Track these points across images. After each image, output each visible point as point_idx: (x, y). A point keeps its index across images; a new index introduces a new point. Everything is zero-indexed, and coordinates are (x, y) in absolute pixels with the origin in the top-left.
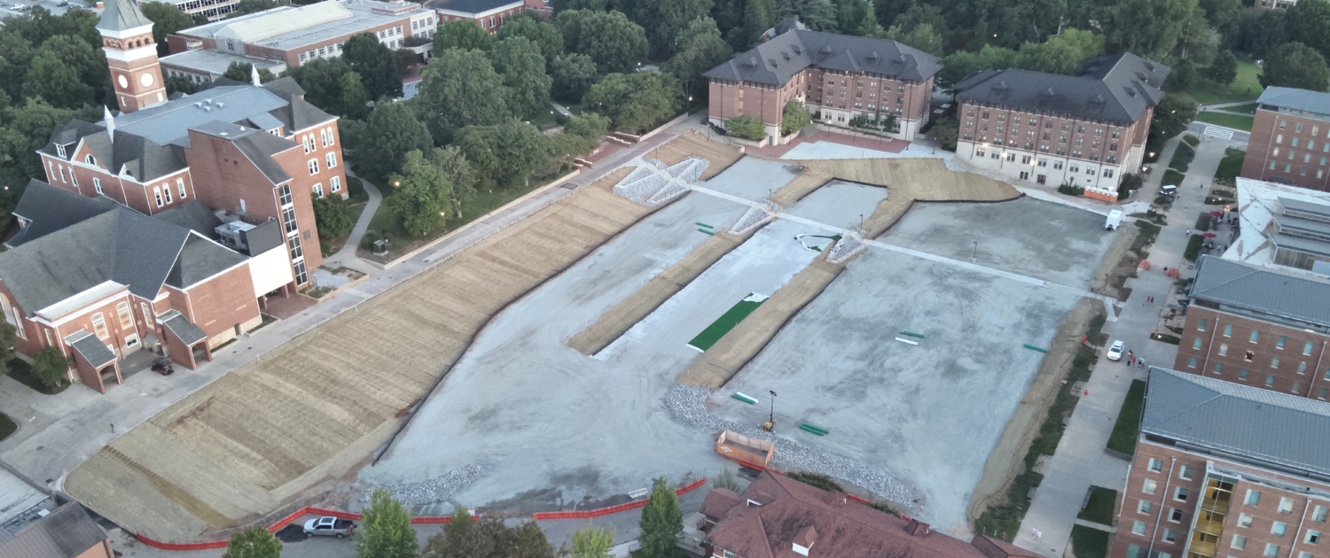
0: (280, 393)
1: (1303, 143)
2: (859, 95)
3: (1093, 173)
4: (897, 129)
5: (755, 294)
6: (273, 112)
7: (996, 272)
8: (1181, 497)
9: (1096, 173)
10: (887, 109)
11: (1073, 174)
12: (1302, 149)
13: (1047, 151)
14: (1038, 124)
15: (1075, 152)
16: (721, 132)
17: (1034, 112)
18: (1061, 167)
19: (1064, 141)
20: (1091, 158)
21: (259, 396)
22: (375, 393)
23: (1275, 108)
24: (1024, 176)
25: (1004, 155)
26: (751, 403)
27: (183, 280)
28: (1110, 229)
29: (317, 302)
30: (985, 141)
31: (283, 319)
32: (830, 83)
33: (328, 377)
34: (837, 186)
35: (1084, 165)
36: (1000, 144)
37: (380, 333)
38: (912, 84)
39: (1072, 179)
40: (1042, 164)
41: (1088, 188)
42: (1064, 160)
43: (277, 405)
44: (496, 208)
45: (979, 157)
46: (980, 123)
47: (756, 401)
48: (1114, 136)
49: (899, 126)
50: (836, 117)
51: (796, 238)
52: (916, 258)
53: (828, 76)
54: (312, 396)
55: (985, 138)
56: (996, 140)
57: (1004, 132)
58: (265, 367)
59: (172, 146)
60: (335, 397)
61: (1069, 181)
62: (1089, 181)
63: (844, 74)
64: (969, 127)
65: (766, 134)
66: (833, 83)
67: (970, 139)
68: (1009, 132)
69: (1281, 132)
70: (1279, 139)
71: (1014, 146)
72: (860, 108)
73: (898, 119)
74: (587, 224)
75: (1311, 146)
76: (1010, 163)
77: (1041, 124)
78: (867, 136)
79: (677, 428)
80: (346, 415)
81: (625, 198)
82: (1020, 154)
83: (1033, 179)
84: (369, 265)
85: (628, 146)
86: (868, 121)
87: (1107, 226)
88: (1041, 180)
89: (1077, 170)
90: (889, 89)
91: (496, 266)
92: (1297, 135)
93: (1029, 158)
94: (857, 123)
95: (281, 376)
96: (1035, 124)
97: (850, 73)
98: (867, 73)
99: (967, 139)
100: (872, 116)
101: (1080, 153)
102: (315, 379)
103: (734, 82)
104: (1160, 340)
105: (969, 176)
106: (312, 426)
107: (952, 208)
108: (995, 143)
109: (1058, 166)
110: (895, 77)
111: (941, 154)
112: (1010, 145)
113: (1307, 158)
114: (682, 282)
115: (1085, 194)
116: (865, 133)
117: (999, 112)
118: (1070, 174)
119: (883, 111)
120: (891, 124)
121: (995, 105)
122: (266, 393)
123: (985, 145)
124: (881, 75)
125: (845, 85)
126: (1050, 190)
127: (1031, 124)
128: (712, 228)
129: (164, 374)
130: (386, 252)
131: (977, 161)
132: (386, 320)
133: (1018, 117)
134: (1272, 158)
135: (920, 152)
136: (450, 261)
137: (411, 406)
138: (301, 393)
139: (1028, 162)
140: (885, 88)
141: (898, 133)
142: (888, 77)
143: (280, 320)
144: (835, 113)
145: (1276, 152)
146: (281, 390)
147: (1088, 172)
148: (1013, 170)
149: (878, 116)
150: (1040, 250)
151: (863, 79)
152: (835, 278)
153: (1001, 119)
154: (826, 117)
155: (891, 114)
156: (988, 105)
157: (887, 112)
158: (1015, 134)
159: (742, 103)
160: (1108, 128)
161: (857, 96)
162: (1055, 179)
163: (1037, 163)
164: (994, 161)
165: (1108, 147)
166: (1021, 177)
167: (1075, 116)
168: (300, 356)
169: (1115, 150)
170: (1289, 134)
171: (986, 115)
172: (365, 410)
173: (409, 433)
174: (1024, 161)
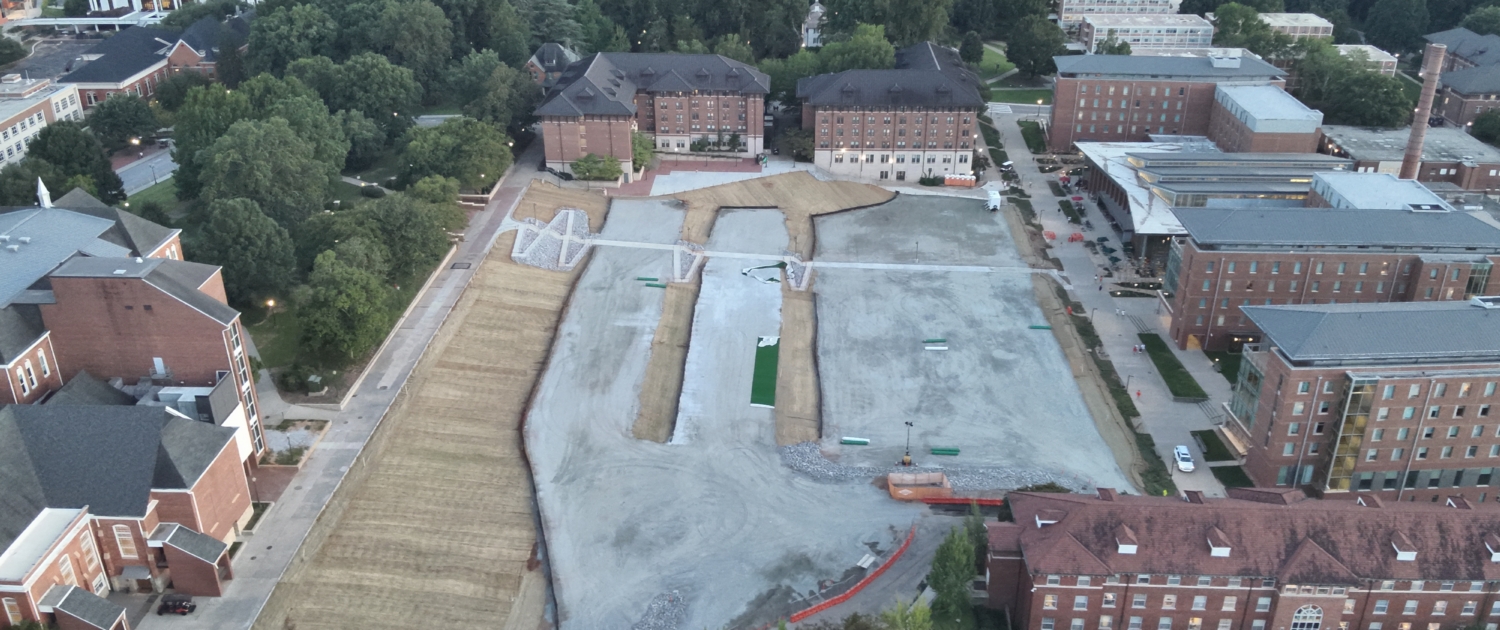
0: (369, 589)
1: (1103, 103)
2: (696, 116)
3: (949, 161)
4: (742, 147)
5: (765, 338)
6: (103, 236)
7: (944, 268)
8: (1324, 410)
9: (952, 161)
10: (728, 127)
11: (931, 165)
12: (1103, 109)
13: (904, 147)
14: (892, 121)
15: (930, 144)
16: (566, 177)
17: (887, 110)
18: (918, 161)
19: (919, 134)
20: (946, 147)
21: (346, 600)
22: (480, 552)
23: (1072, 75)
24: (884, 175)
25: (863, 157)
26: (865, 444)
27: (184, 477)
28: (995, 210)
29: (297, 469)
30: (842, 147)
31: (275, 499)
32: (662, 107)
33: (409, 551)
34: (729, 215)
35: (939, 155)
36: (857, 147)
37: (418, 483)
38: (755, 97)
39: (930, 170)
40: (900, 160)
41: (947, 176)
42: (921, 153)
43: (378, 602)
44: (406, 308)
45: (838, 164)
46: (835, 129)
47: (868, 440)
48: (965, 122)
49: (745, 144)
50: (676, 143)
51: (745, 274)
52: (865, 270)
53: (660, 101)
54: (409, 579)
55: (841, 143)
56: (852, 143)
57: (860, 134)
58: (319, 561)
59: (14, 306)
60: (438, 571)
61: (927, 173)
62: (946, 169)
63: (678, 96)
64: (825, 134)
65: (620, 172)
66: (666, 107)
67: (827, 146)
68: (865, 133)
69: (1083, 97)
70: (1082, 103)
71: (871, 147)
72: (699, 130)
73: (742, 137)
74: (522, 304)
75: (1110, 105)
76: (869, 164)
77: (895, 121)
78: (716, 159)
79: (829, 488)
80: (472, 587)
81: (537, 267)
82: (878, 155)
83: (893, 177)
84: (316, 410)
85: (482, 209)
86: (709, 144)
87: (991, 208)
88: (901, 177)
89: (934, 161)
90: (728, 106)
91: (471, 374)
92: (1097, 97)
93: (888, 156)
94: (698, 147)
95: (350, 567)
96: (889, 122)
97: (684, 94)
98: (702, 92)
99: (824, 147)
100: (713, 138)
101: (935, 144)
102: (395, 558)
103: (575, 118)
104: (1119, 296)
105: (838, 184)
106: (442, 612)
107: (847, 216)
108: (852, 147)
109: (916, 160)
110: (733, 93)
111: (801, 167)
112: (868, 147)
113: (1108, 116)
114: (682, 343)
115: (946, 183)
116: (713, 157)
117: (853, 115)
118: (927, 166)
119: (724, 131)
120: (735, 143)
121: (849, 108)
122: (351, 592)
123: (843, 150)
124: (717, 93)
125: (681, 107)
126: (910, 185)
127: (885, 122)
128: (656, 280)
129: (184, 614)
130: (326, 389)
131: (836, 168)
132: (409, 468)
133: (872, 117)
134: (1078, 121)
135: (777, 168)
136: (413, 378)
137: (534, 553)
138: (393, 579)
139: (887, 161)
140: (724, 106)
141: (746, 151)
142: (725, 94)
143: (273, 504)
144: (673, 140)
145: (1080, 115)
146: (366, 583)
147: (945, 161)
148: (873, 171)
149: (720, 135)
150: (957, 240)
151: (697, 99)
152: (815, 305)
153: (855, 122)
154: (663, 145)
155: (735, 132)
156: (840, 109)
157: (729, 131)
158: (870, 134)
159: (584, 141)
160: (927, 115)
161: (694, 118)
162: (914, 172)
163: (895, 160)
164: (854, 164)
165: (960, 134)
166: (882, 177)
167: (927, 108)
168: (350, 537)
169: (968, 135)
170: (1090, 97)
171: (840, 120)
172: (488, 574)
173: (563, 582)
174: (882, 160)
